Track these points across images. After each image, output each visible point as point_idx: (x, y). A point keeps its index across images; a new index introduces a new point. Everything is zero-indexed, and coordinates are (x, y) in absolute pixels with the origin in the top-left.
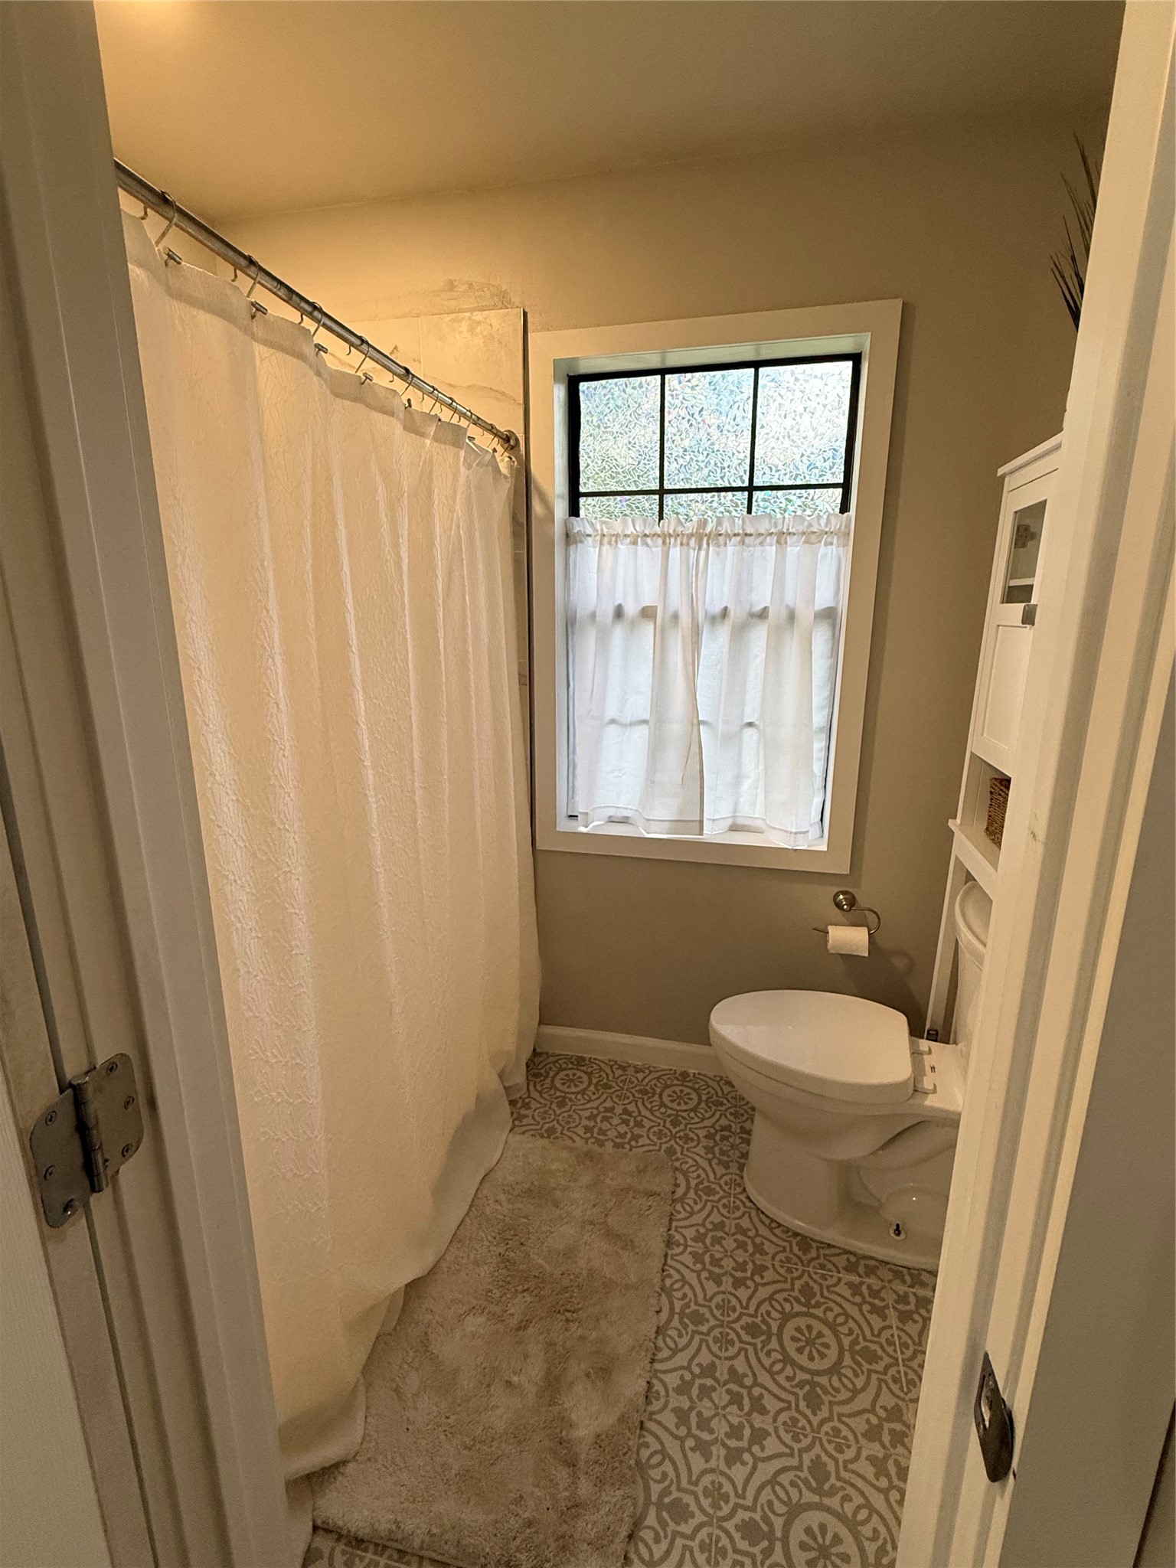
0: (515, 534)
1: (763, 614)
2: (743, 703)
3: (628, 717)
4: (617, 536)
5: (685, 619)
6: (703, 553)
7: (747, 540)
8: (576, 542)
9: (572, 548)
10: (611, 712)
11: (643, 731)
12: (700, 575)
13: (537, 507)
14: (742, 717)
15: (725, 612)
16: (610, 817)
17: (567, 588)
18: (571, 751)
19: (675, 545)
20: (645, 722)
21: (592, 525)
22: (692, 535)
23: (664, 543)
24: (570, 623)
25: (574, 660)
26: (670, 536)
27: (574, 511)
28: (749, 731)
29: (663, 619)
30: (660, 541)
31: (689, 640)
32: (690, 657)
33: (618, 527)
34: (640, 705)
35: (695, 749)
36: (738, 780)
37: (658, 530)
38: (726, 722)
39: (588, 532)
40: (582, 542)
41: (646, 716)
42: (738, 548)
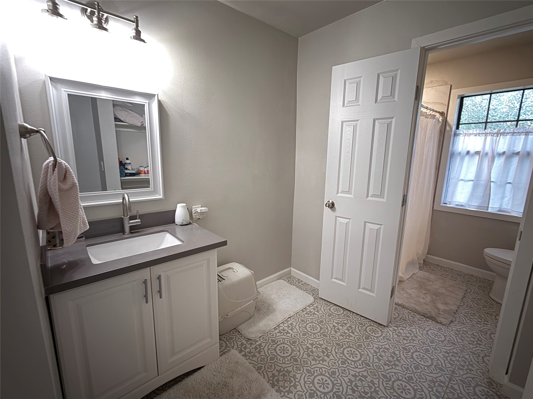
0: (440, 134)
1: (518, 153)
2: (507, 177)
3: (467, 178)
4: (470, 134)
5: (490, 154)
6: (498, 138)
7: (515, 134)
8: (457, 136)
9: (456, 137)
10: (461, 177)
11: (471, 183)
12: (496, 144)
13: (448, 128)
14: (506, 181)
15: (504, 153)
16: (457, 204)
17: (453, 147)
18: (447, 187)
19: (489, 136)
20: (472, 180)
21: (463, 131)
22: (495, 133)
23: (485, 135)
24: (453, 155)
25: (452, 164)
26: (488, 133)
27: (458, 128)
28: (508, 185)
29: (482, 154)
30: (484, 135)
31: (490, 160)
32: (490, 164)
33: (471, 132)
34: (472, 176)
35: (488, 188)
36: (503, 198)
37: (484, 132)
38: (500, 182)
39: (461, 133)
40: (459, 135)
41: (473, 179)
42: (511, 136)
